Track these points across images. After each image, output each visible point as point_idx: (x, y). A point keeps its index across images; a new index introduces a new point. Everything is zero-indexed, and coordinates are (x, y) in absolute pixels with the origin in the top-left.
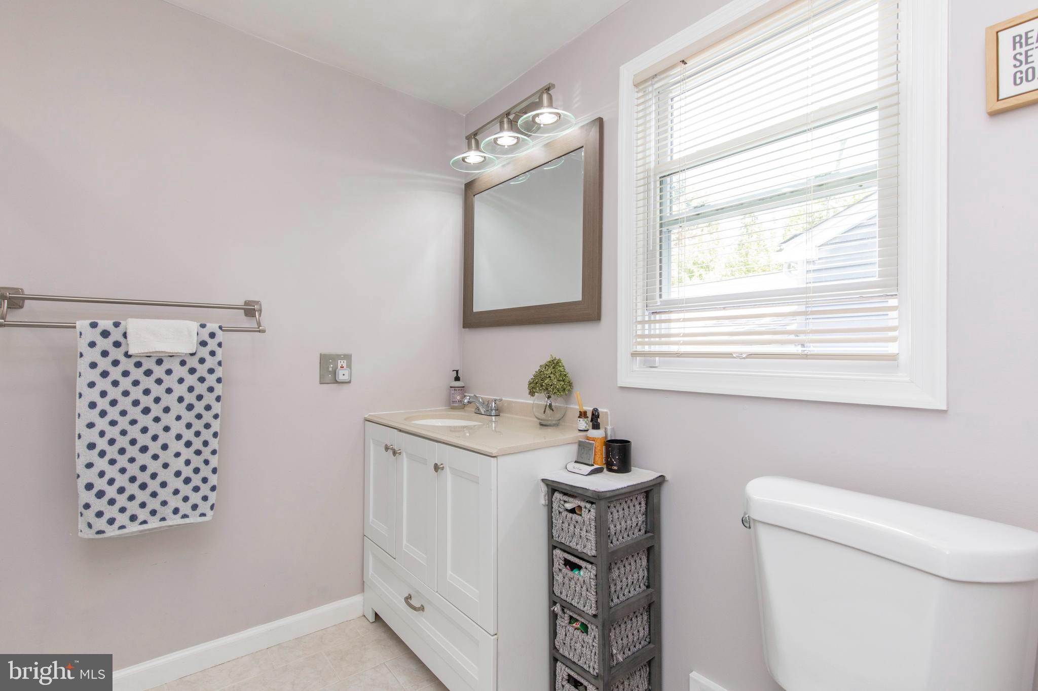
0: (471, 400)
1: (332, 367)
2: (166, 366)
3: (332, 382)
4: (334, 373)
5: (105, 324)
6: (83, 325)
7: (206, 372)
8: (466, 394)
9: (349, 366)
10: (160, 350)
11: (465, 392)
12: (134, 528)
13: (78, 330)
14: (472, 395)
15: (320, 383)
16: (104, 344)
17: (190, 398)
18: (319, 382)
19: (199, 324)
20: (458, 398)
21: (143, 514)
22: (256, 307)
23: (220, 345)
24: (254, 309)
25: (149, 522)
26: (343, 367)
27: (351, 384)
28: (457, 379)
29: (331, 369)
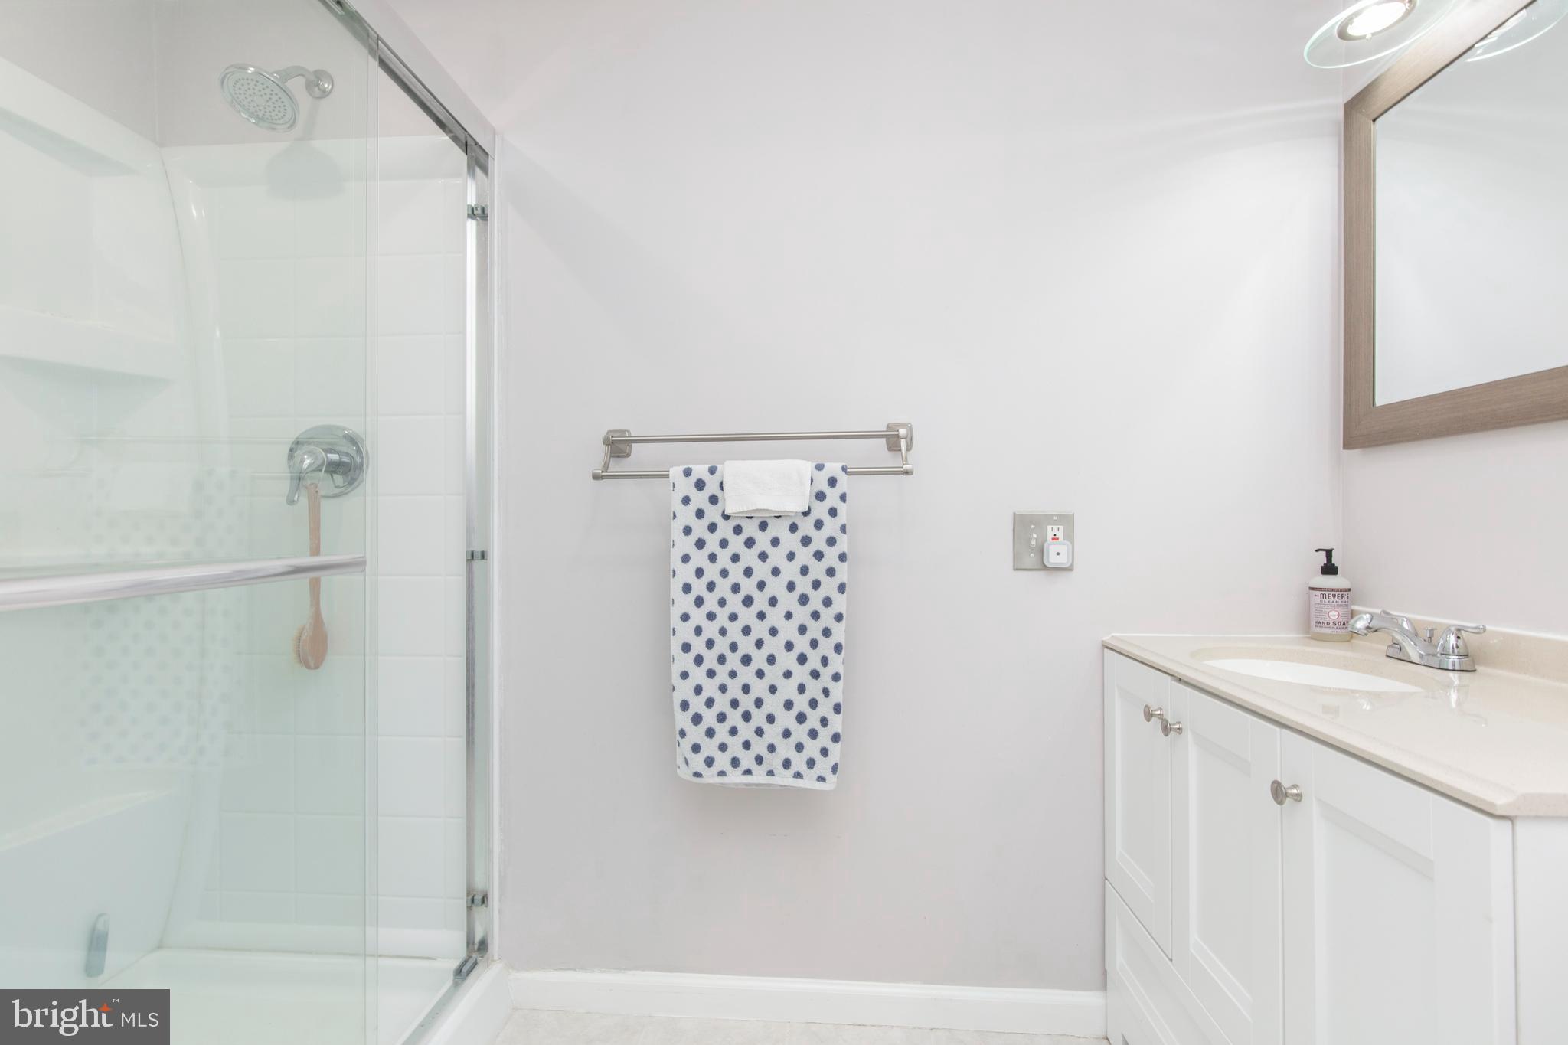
0: (1375, 624)
1: (1036, 539)
2: (772, 531)
3: (1036, 567)
4: (1041, 551)
5: (700, 471)
6: (676, 472)
7: (824, 544)
8: (1355, 607)
9: (1070, 536)
10: (762, 508)
11: (1353, 604)
12: (735, 777)
13: (671, 480)
14: (1378, 611)
15: (1016, 569)
16: (700, 499)
17: (803, 585)
18: (1012, 568)
19: (815, 464)
20: (1334, 615)
21: (747, 760)
22: (902, 432)
23: (843, 498)
24: (898, 436)
25: (754, 773)
26: (1058, 539)
27: (1072, 574)
28: (1329, 569)
29: (1033, 543)
